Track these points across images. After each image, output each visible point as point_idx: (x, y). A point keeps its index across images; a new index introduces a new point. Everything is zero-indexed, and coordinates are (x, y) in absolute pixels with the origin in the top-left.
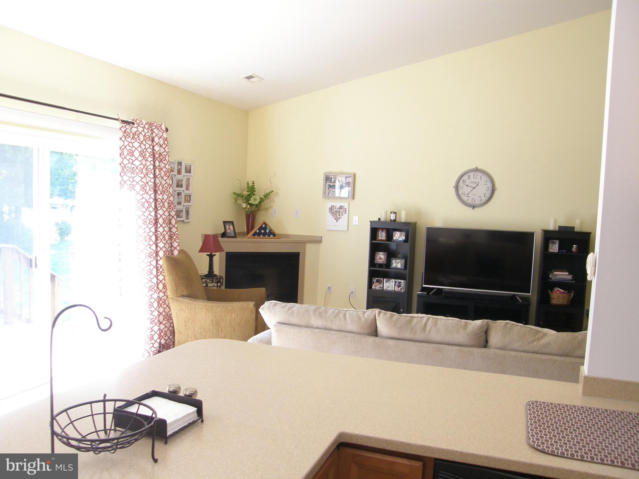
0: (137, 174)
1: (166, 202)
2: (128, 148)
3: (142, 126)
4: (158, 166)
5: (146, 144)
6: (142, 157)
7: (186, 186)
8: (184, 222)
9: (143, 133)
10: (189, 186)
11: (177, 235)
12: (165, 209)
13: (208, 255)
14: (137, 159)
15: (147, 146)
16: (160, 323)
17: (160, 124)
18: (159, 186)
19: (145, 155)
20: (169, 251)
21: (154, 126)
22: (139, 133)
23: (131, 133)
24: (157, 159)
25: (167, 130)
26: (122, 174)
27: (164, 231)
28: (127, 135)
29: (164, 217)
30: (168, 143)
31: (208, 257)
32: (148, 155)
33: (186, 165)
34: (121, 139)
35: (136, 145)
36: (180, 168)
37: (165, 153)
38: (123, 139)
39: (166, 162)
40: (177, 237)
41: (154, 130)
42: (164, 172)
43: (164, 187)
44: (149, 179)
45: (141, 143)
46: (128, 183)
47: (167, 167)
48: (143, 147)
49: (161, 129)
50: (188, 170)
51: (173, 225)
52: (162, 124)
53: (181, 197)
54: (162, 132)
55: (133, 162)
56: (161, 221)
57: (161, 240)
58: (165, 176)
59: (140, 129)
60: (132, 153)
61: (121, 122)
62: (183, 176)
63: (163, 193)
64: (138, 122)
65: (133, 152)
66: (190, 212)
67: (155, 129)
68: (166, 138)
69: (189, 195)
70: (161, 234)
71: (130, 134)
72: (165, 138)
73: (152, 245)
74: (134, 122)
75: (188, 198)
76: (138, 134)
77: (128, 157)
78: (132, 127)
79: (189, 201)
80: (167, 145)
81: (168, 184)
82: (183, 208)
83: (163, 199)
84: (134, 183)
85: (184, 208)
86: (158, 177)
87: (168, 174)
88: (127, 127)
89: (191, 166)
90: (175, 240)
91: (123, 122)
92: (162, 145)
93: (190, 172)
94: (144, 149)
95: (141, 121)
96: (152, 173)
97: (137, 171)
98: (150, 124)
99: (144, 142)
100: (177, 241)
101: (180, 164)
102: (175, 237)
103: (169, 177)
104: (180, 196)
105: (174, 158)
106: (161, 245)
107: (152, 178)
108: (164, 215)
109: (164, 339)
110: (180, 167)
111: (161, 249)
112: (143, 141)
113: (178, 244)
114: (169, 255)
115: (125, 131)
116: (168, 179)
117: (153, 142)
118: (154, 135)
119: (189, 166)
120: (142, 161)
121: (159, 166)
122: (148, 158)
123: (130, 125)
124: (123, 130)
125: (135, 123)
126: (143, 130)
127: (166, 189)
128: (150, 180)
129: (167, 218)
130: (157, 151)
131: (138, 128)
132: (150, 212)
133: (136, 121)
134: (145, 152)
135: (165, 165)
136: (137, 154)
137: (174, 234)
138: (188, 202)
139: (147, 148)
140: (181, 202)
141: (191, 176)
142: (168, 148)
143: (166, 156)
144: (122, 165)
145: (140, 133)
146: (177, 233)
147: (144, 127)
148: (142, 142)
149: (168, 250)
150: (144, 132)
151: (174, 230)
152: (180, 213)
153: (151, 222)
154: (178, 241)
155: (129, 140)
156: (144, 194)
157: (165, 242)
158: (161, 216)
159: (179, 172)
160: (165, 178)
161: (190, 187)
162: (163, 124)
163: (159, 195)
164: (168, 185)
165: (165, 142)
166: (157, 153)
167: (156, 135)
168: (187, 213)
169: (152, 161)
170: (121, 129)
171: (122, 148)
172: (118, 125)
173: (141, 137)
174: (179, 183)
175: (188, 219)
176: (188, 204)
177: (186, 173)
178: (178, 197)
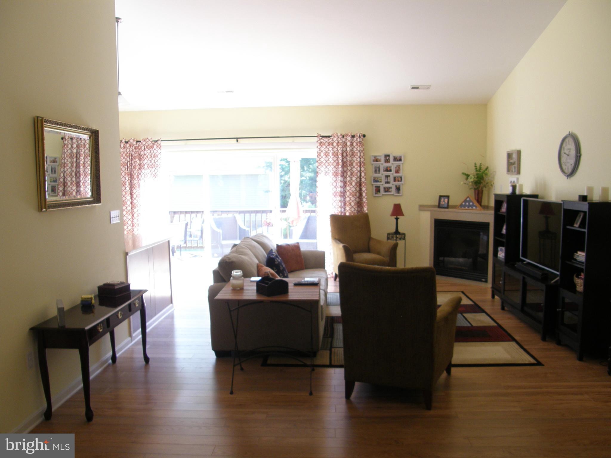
0: (330, 166)
2: (324, 152)
3: (337, 137)
5: (338, 148)
7: (396, 170)
8: (394, 195)
9: (337, 141)
19: (337, 154)
23: (327, 143)
25: (364, 136)
27: (350, 200)
28: (323, 144)
31: (396, 219)
33: (394, 156)
34: (317, 147)
38: (319, 147)
42: (356, 163)
43: (355, 172)
45: (334, 147)
48: (336, 150)
53: (390, 178)
59: (335, 139)
61: (319, 137)
62: (392, 164)
63: (352, 176)
64: (334, 135)
65: (328, 154)
66: (401, 188)
71: (325, 143)
74: (331, 135)
75: (398, 179)
76: (332, 142)
77: (324, 157)
78: (329, 139)
79: (400, 181)
82: (392, 186)
83: (351, 180)
84: (329, 171)
85: (394, 186)
87: (359, 164)
88: (324, 140)
89: (401, 156)
90: (365, 206)
91: (321, 137)
93: (400, 160)
95: (336, 135)
97: (331, 164)
101: (388, 156)
102: (365, 204)
105: (380, 153)
107: (341, 168)
110: (387, 158)
112: (336, 146)
115: (322, 142)
116: (359, 167)
119: (399, 156)
120: (333, 158)
121: (348, 160)
122: (339, 155)
124: (320, 142)
130: (348, 151)
131: (333, 139)
134: (337, 152)
136: (331, 154)
138: (398, 182)
139: (339, 150)
140: (390, 181)
141: (402, 163)
144: (319, 162)
145: (335, 142)
147: (339, 137)
151: (364, 200)
152: (389, 189)
154: (367, 207)
156: (333, 178)
159: (387, 161)
160: (356, 167)
161: (401, 171)
163: (347, 178)
168: (398, 189)
169: (341, 157)
170: (317, 142)
171: (318, 152)
172: (316, 139)
173: (335, 144)
174: (387, 169)
175: (399, 193)
176: (400, 183)
177: (396, 161)
178: (386, 178)
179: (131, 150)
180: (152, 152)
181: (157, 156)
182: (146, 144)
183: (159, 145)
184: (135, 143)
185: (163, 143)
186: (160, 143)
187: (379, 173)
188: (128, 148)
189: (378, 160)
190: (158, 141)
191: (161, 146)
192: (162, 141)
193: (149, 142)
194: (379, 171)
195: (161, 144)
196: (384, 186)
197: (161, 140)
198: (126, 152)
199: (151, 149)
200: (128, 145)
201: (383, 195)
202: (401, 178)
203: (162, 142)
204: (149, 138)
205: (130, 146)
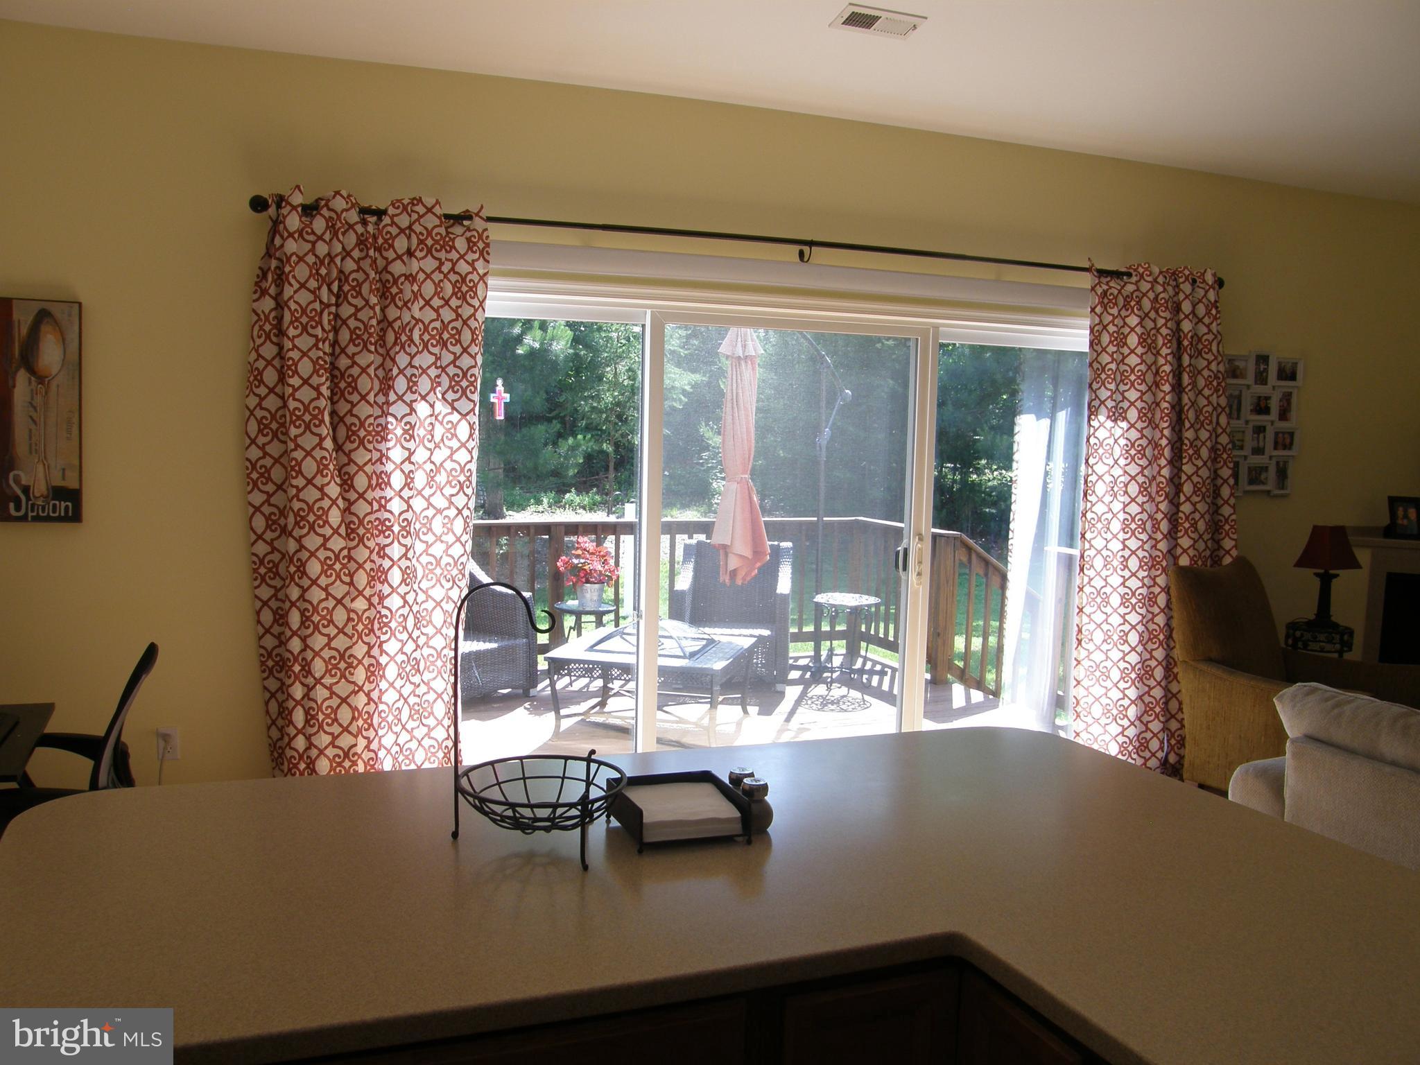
0: (1132, 385)
1: (1204, 447)
2: (1111, 328)
3: (1149, 279)
4: (1187, 366)
5: (1158, 318)
6: (1144, 347)
7: (1280, 410)
8: (1272, 494)
9: (1151, 295)
10: (1290, 411)
11: (1233, 523)
12: (1200, 463)
13: (1317, 575)
14: (1132, 351)
15: (1161, 322)
16: (1168, 716)
17: (1202, 271)
18: (1188, 411)
19: (1154, 341)
20: (1205, 556)
21: (1182, 277)
22: (1141, 295)
23: (1120, 297)
24: (1185, 350)
25: (1220, 283)
26: (1095, 386)
27: (1194, 512)
28: (1110, 301)
29: (1195, 479)
30: (1218, 312)
31: (1319, 579)
32: (1160, 341)
33: (1280, 363)
34: (1093, 310)
35: (1133, 321)
36: (1265, 369)
37: (1210, 337)
38: (1098, 310)
39: (1210, 357)
40: (1232, 527)
41: (1182, 286)
42: (1206, 380)
43: (1204, 412)
44: (1162, 394)
45: (1143, 316)
46: (1110, 404)
47: (1213, 366)
48: (1150, 325)
49: (1204, 281)
50: (1288, 374)
51: (1223, 500)
52: (1205, 271)
53: (1265, 438)
54: (1204, 289)
55: (1124, 358)
56: (1187, 488)
57: (1186, 532)
58: (1206, 389)
59: (1145, 287)
60: (1121, 341)
61: (1095, 273)
62: (1274, 389)
63: (1197, 425)
64: (1141, 270)
65: (1126, 337)
66: (1290, 472)
67: (1183, 283)
68: (1216, 301)
69: (1289, 433)
70: (1187, 518)
71: (1116, 298)
72: (1213, 301)
73: (1161, 541)
74: (1131, 271)
75: (1285, 441)
76: (1136, 297)
77: (1111, 349)
78: (1126, 283)
79: (1288, 446)
80: (1216, 318)
81: (1215, 405)
82: (1268, 462)
83: (1196, 439)
84: (1125, 405)
85: (1274, 462)
86: (1187, 390)
87: (1215, 383)
88: (1112, 284)
89: (1296, 363)
90: (1227, 534)
91: (1102, 273)
92: (1203, 317)
93: (1293, 377)
94: (1152, 329)
95: (1146, 269)
96: (1168, 380)
97: (1133, 378)
98: (1174, 274)
99: (1152, 315)
100: (1231, 535)
101: (1263, 359)
102: (1227, 527)
103: (1217, 390)
104: (1261, 435)
105: (1243, 347)
106: (1185, 542)
107: (1169, 393)
108: (1198, 476)
109: (1175, 753)
110: (1262, 367)
111: (1185, 551)
112: (1149, 312)
113: (1233, 543)
114: (1206, 566)
115: (1105, 293)
116: (1215, 396)
117: (1178, 313)
118: (1181, 296)
119: (1290, 364)
120: (1144, 356)
121: (1190, 365)
122: (1161, 348)
123: (1122, 280)
124: (1099, 291)
125: (1134, 274)
126: (1152, 288)
127: (1206, 418)
128: (1164, 398)
129: (1204, 482)
130: (1186, 332)
131: (1139, 284)
132: (1161, 468)
133: (1135, 270)
134: (1154, 335)
135: (1209, 363)
136: (1133, 340)
137: (1227, 520)
138: (1284, 449)
139: (1160, 328)
140: (1264, 447)
141: (1297, 387)
142: (1218, 325)
143: (1210, 343)
144: (1095, 365)
145: (1145, 295)
146: (1234, 517)
147: (1155, 280)
148: (1147, 315)
149: (1203, 554)
150: (1153, 291)
151: (1226, 511)
152: (1260, 474)
153: (1162, 489)
154: (1235, 536)
155: (1115, 311)
156: (1145, 428)
157: (1195, 536)
158: (1189, 478)
159: (1261, 378)
160: (1207, 392)
161: (1293, 414)
162: (1209, 270)
163: (1187, 430)
164: (1215, 409)
165: (1211, 310)
166: (1186, 336)
167: (1187, 297)
168: (1282, 473)
169: (1169, 354)
170: (1093, 289)
171: (1096, 328)
172: (1086, 280)
173: (1146, 304)
174: (1258, 404)
175: (1283, 488)
176: (1286, 453)
177: (1282, 380)
178: (1256, 436)
179: (338, 248)
180: (447, 267)
181: (473, 289)
182: (417, 228)
183: (480, 237)
184: (353, 217)
185: (497, 233)
186: (486, 230)
187: (1238, 418)
188: (320, 238)
189: (1238, 372)
190: (467, 216)
191: (487, 245)
192: (490, 219)
193: (431, 221)
194: (1239, 410)
195: (489, 233)
196: (1248, 461)
197: (484, 214)
198: (311, 259)
199: (442, 255)
200: (319, 225)
201: (1246, 492)
202: (1292, 435)
203: (490, 225)
204: (429, 201)
205: (331, 226)
